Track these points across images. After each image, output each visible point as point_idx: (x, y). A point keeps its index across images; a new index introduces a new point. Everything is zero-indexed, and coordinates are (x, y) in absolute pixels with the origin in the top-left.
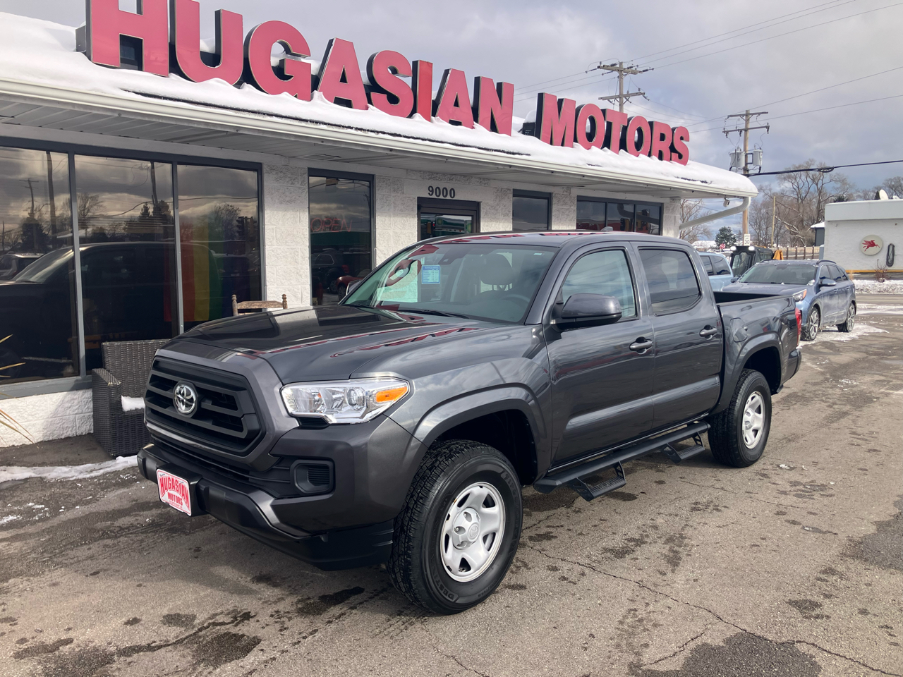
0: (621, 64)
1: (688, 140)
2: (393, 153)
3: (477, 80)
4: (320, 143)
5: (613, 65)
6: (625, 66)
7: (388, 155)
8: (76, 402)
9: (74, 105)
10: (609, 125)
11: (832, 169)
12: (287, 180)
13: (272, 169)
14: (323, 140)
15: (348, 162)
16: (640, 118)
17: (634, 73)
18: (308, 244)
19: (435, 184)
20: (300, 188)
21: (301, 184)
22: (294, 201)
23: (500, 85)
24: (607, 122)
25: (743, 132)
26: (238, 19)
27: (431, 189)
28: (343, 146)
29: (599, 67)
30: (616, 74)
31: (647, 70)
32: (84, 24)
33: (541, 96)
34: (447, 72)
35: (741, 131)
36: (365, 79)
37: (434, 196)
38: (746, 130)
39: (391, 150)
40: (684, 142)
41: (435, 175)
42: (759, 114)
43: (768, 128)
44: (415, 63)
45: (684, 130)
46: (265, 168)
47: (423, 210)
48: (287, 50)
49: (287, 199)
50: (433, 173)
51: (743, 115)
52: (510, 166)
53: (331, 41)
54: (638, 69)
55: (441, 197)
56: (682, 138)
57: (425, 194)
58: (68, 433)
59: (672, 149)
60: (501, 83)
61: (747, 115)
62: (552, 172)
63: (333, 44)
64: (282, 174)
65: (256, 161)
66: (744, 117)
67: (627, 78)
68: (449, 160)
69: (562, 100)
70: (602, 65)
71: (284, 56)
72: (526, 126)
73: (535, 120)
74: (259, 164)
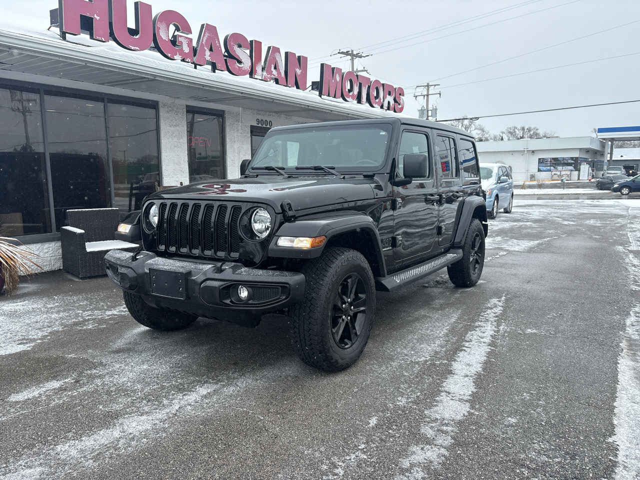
0: (352, 51)
1: (403, 96)
2: (243, 95)
3: (287, 53)
4: (202, 87)
5: (347, 52)
6: (355, 53)
7: (240, 97)
8: (51, 249)
9: (59, 56)
10: (360, 85)
11: (478, 118)
12: (174, 112)
13: (165, 105)
14: (203, 86)
15: (209, 102)
16: (377, 81)
17: (361, 57)
18: (187, 152)
19: (260, 117)
20: (181, 117)
21: (182, 115)
22: (178, 125)
23: (299, 57)
24: (359, 83)
25: (426, 96)
26: (149, 7)
27: (258, 121)
28: (215, 90)
29: (339, 53)
30: (349, 57)
31: (368, 56)
32: (57, 7)
33: (322, 65)
34: (269, 48)
35: (424, 96)
36: (223, 50)
37: (260, 125)
38: (428, 95)
39: (242, 93)
40: (401, 97)
41: (260, 112)
42: (435, 85)
43: (440, 94)
44: (251, 42)
45: (401, 89)
46: (161, 105)
47: (254, 133)
48: (177, 29)
49: (174, 124)
50: (259, 110)
51: (426, 86)
52: (308, 106)
53: (203, 25)
54: (362, 55)
55: (264, 126)
56: (400, 94)
57: (255, 124)
58: (47, 268)
59: (395, 101)
60: (300, 56)
61: (428, 86)
62: (332, 111)
63: (205, 27)
64: (170, 108)
65: (155, 100)
66: (426, 88)
67: (356, 60)
68: (275, 101)
69: (334, 68)
70: (341, 52)
71: (177, 33)
72: (314, 83)
73: (319, 80)
74: (157, 102)
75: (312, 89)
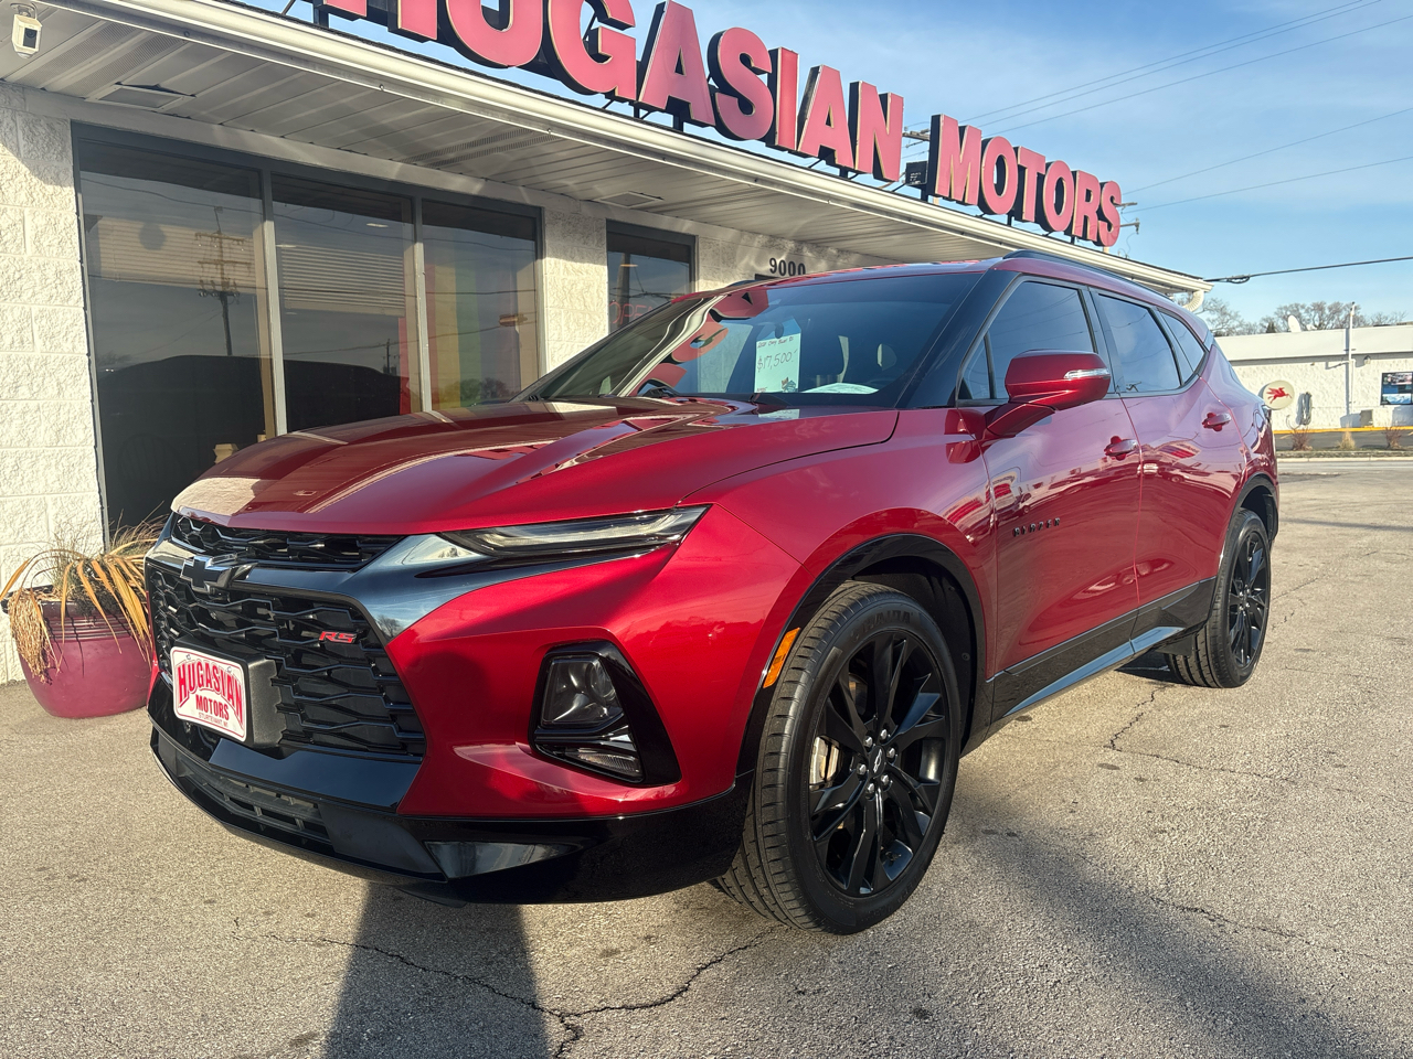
1: (1120, 204)
2: (756, 184)
3: (854, 87)
10: (1021, 170)
11: (1248, 278)
12: (578, 236)
13: (557, 218)
16: (1061, 165)
19: (781, 257)
20: (596, 250)
21: (598, 244)
23: (884, 97)
24: (1020, 166)
27: (773, 264)
33: (935, 120)
34: (815, 71)
36: (706, 72)
37: (777, 274)
40: (1114, 205)
41: (779, 241)
44: (774, 54)
45: (1115, 186)
46: (547, 217)
48: (599, 14)
50: (777, 236)
53: (660, 9)
56: (1112, 201)
59: (1101, 215)
60: (886, 94)
63: (665, 9)
64: (568, 227)
65: (535, 204)
69: (964, 127)
70: (908, 132)
71: (597, 24)
72: (911, 167)
73: (925, 158)
74: (539, 210)
75: (908, 182)
